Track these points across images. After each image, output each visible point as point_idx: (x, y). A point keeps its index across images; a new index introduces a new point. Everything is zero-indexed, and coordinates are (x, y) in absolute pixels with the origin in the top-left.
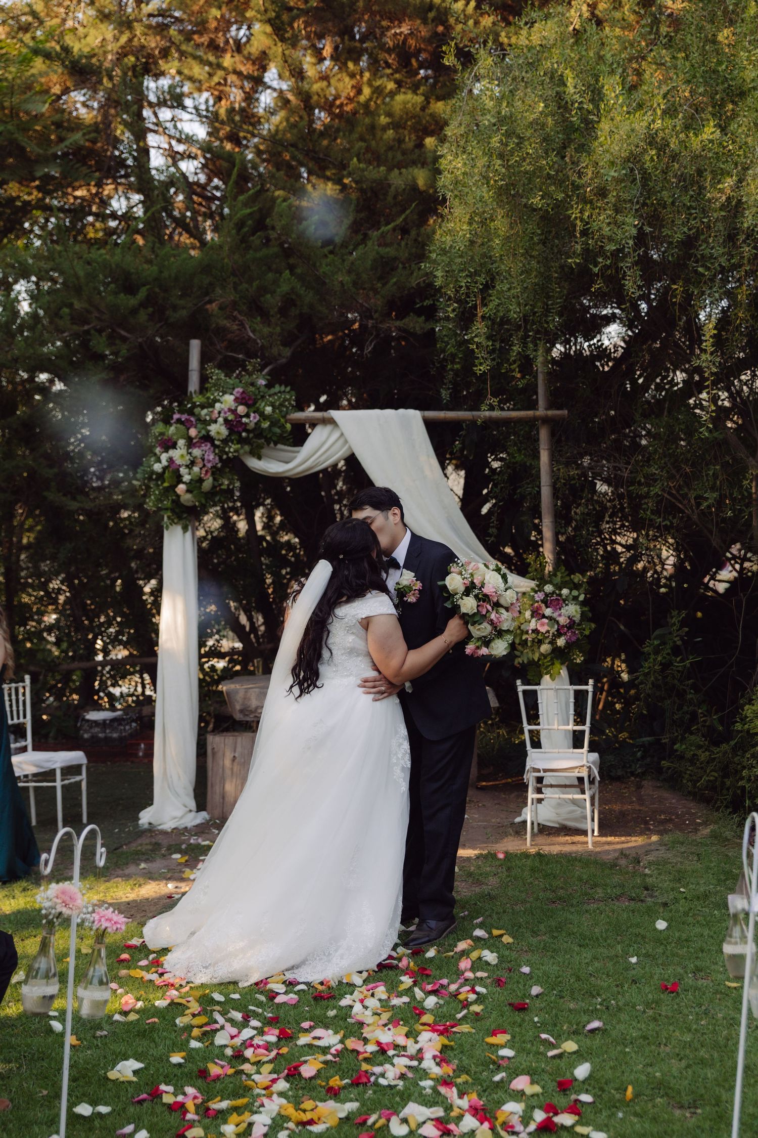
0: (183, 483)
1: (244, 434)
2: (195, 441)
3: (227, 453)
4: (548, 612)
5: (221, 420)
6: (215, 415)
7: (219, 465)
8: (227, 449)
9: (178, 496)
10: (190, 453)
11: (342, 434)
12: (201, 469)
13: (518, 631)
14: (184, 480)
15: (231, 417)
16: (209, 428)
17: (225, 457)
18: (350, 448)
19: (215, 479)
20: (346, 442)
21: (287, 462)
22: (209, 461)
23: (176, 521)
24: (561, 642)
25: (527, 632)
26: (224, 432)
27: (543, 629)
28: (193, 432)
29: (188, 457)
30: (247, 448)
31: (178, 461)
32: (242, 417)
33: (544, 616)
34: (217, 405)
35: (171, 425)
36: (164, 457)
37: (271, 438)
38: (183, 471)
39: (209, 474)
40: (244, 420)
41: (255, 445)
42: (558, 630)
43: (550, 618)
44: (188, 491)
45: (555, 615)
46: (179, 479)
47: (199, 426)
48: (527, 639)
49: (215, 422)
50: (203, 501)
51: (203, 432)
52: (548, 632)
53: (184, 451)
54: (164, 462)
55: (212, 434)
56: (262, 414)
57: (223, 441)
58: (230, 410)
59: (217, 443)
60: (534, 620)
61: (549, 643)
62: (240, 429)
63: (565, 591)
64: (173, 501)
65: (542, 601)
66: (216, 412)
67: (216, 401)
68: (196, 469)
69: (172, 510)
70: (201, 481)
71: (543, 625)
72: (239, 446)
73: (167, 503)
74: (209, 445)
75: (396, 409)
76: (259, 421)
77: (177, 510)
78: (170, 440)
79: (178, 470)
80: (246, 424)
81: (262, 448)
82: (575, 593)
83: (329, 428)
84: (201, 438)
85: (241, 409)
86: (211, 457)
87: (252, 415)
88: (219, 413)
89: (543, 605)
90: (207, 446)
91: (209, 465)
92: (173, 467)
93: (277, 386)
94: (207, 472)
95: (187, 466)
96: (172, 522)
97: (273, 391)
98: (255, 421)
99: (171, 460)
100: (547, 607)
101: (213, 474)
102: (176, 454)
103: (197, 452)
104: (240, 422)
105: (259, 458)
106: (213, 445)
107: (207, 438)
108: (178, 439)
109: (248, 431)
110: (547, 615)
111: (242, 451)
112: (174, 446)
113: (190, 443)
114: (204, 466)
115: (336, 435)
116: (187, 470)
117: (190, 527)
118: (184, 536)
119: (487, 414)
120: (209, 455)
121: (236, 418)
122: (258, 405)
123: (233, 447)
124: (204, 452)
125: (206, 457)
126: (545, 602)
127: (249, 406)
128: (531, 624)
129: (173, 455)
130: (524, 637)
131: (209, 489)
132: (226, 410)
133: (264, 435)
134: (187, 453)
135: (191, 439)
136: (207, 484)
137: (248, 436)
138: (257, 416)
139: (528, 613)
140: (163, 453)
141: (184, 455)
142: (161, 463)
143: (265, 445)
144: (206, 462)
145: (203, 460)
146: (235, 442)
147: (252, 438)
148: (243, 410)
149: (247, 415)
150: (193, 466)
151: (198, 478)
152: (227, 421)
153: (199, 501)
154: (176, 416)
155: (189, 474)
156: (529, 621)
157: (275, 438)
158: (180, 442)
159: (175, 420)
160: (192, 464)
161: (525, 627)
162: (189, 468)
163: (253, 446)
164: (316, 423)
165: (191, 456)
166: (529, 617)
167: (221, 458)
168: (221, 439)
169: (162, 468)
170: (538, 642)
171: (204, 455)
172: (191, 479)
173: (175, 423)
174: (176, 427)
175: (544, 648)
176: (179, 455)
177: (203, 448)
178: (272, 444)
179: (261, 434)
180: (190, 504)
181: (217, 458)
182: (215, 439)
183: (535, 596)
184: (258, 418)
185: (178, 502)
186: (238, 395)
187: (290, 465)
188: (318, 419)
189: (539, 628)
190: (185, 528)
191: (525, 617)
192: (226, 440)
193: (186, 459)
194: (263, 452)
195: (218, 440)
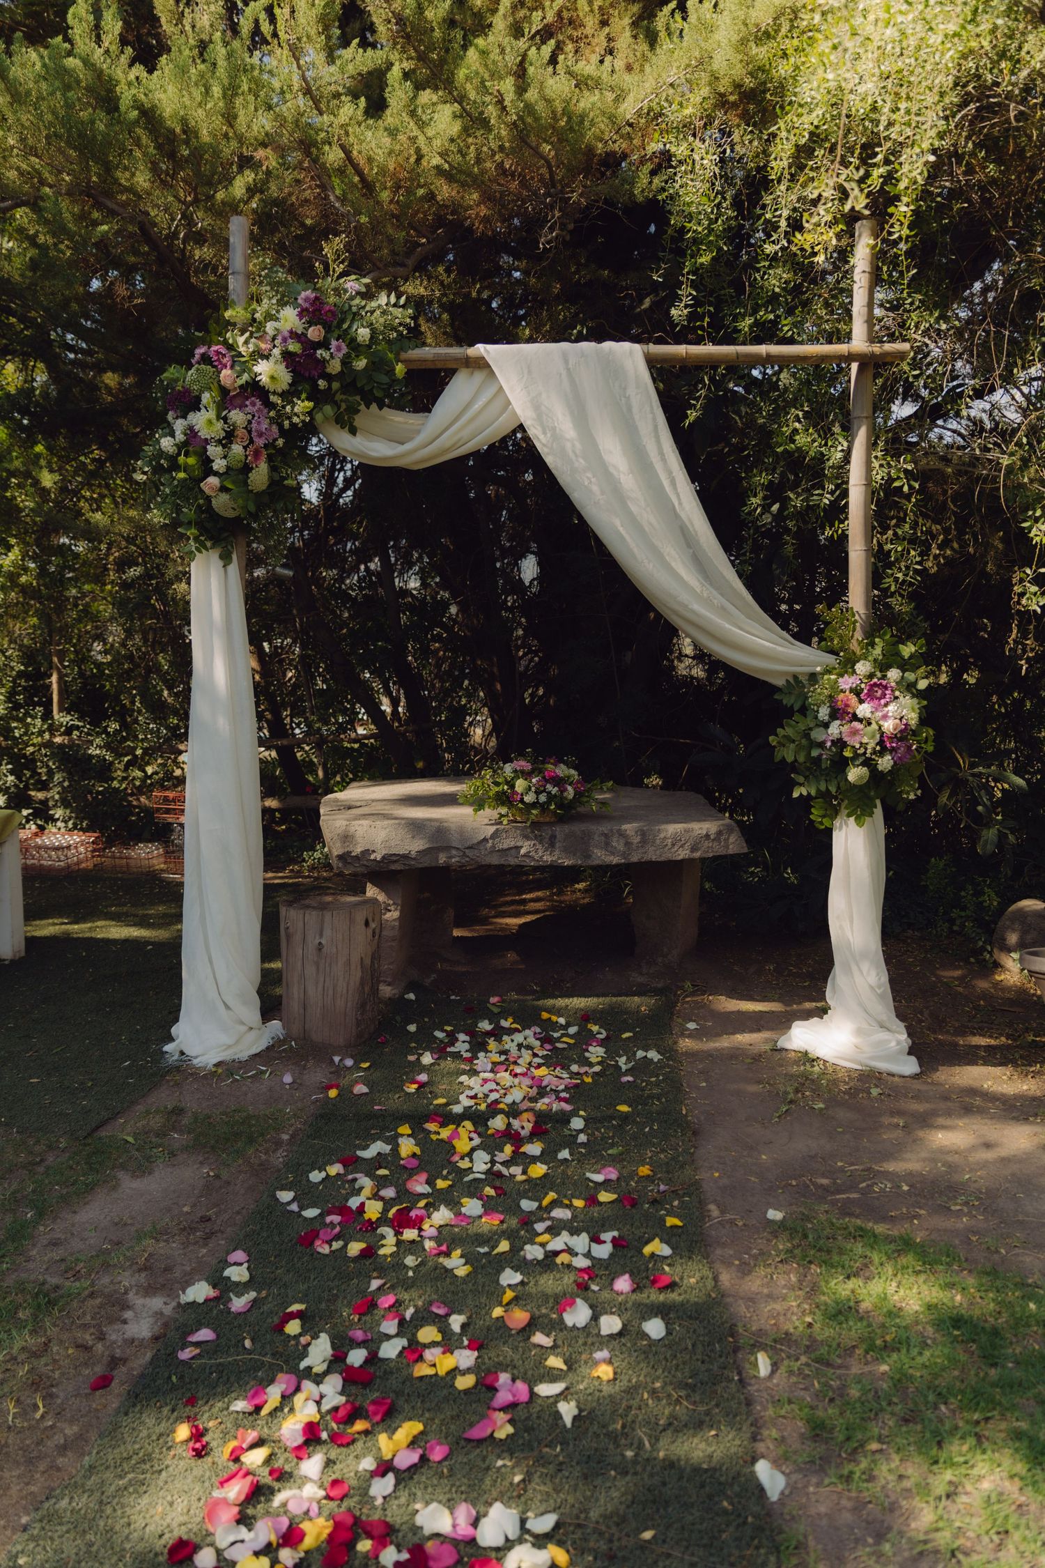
0: (216, 474)
1: (322, 384)
2: (232, 394)
3: (289, 417)
4: (863, 710)
5: (276, 352)
6: (266, 343)
7: (280, 442)
8: (290, 410)
9: (208, 499)
10: (225, 419)
11: (500, 390)
12: (245, 448)
13: (804, 741)
14: (215, 467)
15: (294, 347)
16: (256, 369)
17: (286, 423)
18: (515, 414)
19: (274, 469)
20: (507, 405)
21: (403, 444)
22: (260, 435)
23: (209, 544)
24: (885, 763)
25: (821, 745)
26: (285, 378)
27: (854, 741)
28: (227, 377)
29: (220, 424)
30: (329, 410)
31: (204, 434)
32: (315, 346)
33: (855, 718)
34: (271, 325)
35: (190, 366)
36: (179, 426)
37: (371, 390)
38: (213, 451)
39: (264, 457)
40: (320, 353)
41: (343, 405)
42: (881, 743)
43: (867, 722)
44: (223, 489)
45: (876, 716)
46: (206, 468)
47: (238, 365)
48: (820, 757)
49: (268, 357)
50: (253, 507)
51: (246, 377)
52: (863, 745)
53: (212, 414)
54: (180, 437)
55: (264, 379)
56: (353, 344)
57: (283, 395)
58: (293, 334)
59: (273, 398)
60: (836, 724)
61: (863, 764)
62: (314, 373)
63: (894, 674)
65: (851, 690)
66: (268, 338)
67: (268, 317)
68: (237, 449)
69: (200, 525)
70: (246, 469)
71: (853, 732)
72: (313, 404)
73: (188, 512)
74: (258, 403)
75: (600, 341)
76: (347, 356)
77: (209, 525)
78: (186, 392)
79: (205, 450)
80: (324, 362)
81: (357, 411)
82: (910, 676)
83: (479, 376)
84: (240, 388)
85: (315, 333)
86: (265, 425)
87: (334, 343)
88: (274, 339)
89: (854, 697)
90: (254, 405)
91: (260, 442)
92: (196, 443)
93: (383, 296)
94: (257, 453)
95: (219, 442)
96: (202, 546)
97: (374, 304)
98: (341, 355)
99: (191, 433)
100: (861, 702)
101: (270, 459)
102: (197, 419)
103: (237, 416)
104: (311, 356)
105: (353, 431)
106: (267, 404)
107: (254, 389)
108: (201, 392)
109: (329, 378)
110: (860, 715)
111: (319, 417)
112: (195, 405)
113: (226, 399)
114: (252, 442)
115: (488, 391)
116: (220, 449)
117: (234, 557)
118: (226, 571)
119: (763, 349)
120: (259, 423)
121: (304, 349)
122: (345, 326)
123: (302, 406)
124: (249, 417)
125: (254, 425)
126: (857, 692)
127: (328, 328)
128: (830, 731)
129: (194, 422)
130: (815, 753)
131: (264, 487)
132: (287, 334)
133: (359, 385)
134: (218, 417)
135: (224, 391)
136: (260, 476)
137: (330, 388)
138: (344, 346)
139: (824, 713)
140: (177, 418)
141: (214, 421)
142: (173, 436)
143: (362, 407)
144: (254, 434)
145: (250, 432)
146: (304, 396)
147: (336, 392)
148: (317, 333)
149: (325, 344)
150: (231, 443)
151: (240, 465)
152: (287, 356)
153: (244, 507)
154: (200, 351)
155: (225, 457)
156: (826, 726)
157: (378, 394)
158: (206, 397)
159: (197, 357)
160: (229, 438)
161: (818, 735)
162: (224, 446)
163: (339, 408)
164: (454, 366)
165: (226, 422)
166: (826, 718)
167: (281, 426)
168: (280, 391)
169: (176, 445)
170: (841, 764)
171: (250, 422)
172: (228, 468)
173: (199, 363)
174: (198, 370)
175: (855, 774)
176: (204, 421)
177: (248, 409)
178: (374, 406)
179: (354, 381)
180: (230, 514)
181: (275, 428)
182: (268, 391)
183: (836, 682)
184: (345, 350)
185: (207, 509)
186: (306, 305)
187: (408, 446)
188: (456, 360)
189: (845, 739)
190: (226, 558)
191: (816, 717)
192: (288, 391)
193: (218, 429)
194: (358, 421)
195: (274, 393)
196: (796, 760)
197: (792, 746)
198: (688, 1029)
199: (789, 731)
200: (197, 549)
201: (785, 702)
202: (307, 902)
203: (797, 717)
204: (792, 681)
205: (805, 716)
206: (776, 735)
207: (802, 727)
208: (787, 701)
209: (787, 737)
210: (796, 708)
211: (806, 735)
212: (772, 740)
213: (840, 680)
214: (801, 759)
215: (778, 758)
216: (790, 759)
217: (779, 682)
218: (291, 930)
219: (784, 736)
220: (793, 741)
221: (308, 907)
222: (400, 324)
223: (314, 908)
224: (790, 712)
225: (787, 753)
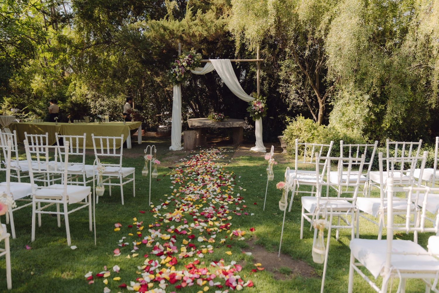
3: (187, 69)
4: (257, 105)
6: (184, 60)
7: (185, 72)
9: (176, 79)
11: (212, 65)
15: (188, 61)
18: (214, 68)
24: (260, 112)
26: (186, 65)
28: (179, 64)
30: (191, 68)
35: (174, 63)
36: (173, 70)
38: (177, 73)
42: (259, 109)
44: (179, 78)
45: (259, 106)
46: (176, 75)
49: (184, 62)
50: (182, 80)
51: (182, 64)
52: (257, 110)
55: (184, 65)
56: (194, 60)
57: (186, 67)
58: (188, 59)
62: (190, 64)
63: (261, 101)
67: (184, 57)
68: (180, 73)
69: (175, 82)
70: (181, 75)
73: (174, 80)
76: (194, 62)
81: (195, 68)
82: (263, 101)
83: (210, 63)
84: (181, 66)
85: (190, 59)
86: (184, 70)
94: (182, 73)
96: (175, 85)
97: (197, 55)
99: (175, 71)
101: (184, 74)
103: (180, 69)
105: (194, 70)
107: (183, 66)
109: (192, 64)
112: (175, 67)
113: (179, 67)
118: (178, 87)
122: (194, 58)
126: (257, 103)
127: (192, 58)
130: (252, 111)
132: (186, 59)
134: (178, 69)
135: (179, 66)
136: (183, 76)
137: (192, 66)
139: (253, 106)
144: (182, 71)
146: (188, 67)
149: (191, 61)
157: (197, 66)
158: (177, 67)
161: (252, 109)
163: (193, 68)
164: (207, 62)
169: (173, 72)
172: (179, 75)
173: (176, 62)
175: (256, 113)
176: (176, 70)
177: (182, 68)
179: (194, 65)
180: (179, 81)
183: (254, 102)
186: (189, 56)
187: (201, 72)
189: (255, 109)
193: (178, 71)
199: (249, 108)
203: (250, 106)
208: (249, 104)
212: (247, 109)
217: (248, 102)
218: (185, 134)
225: (249, 111)
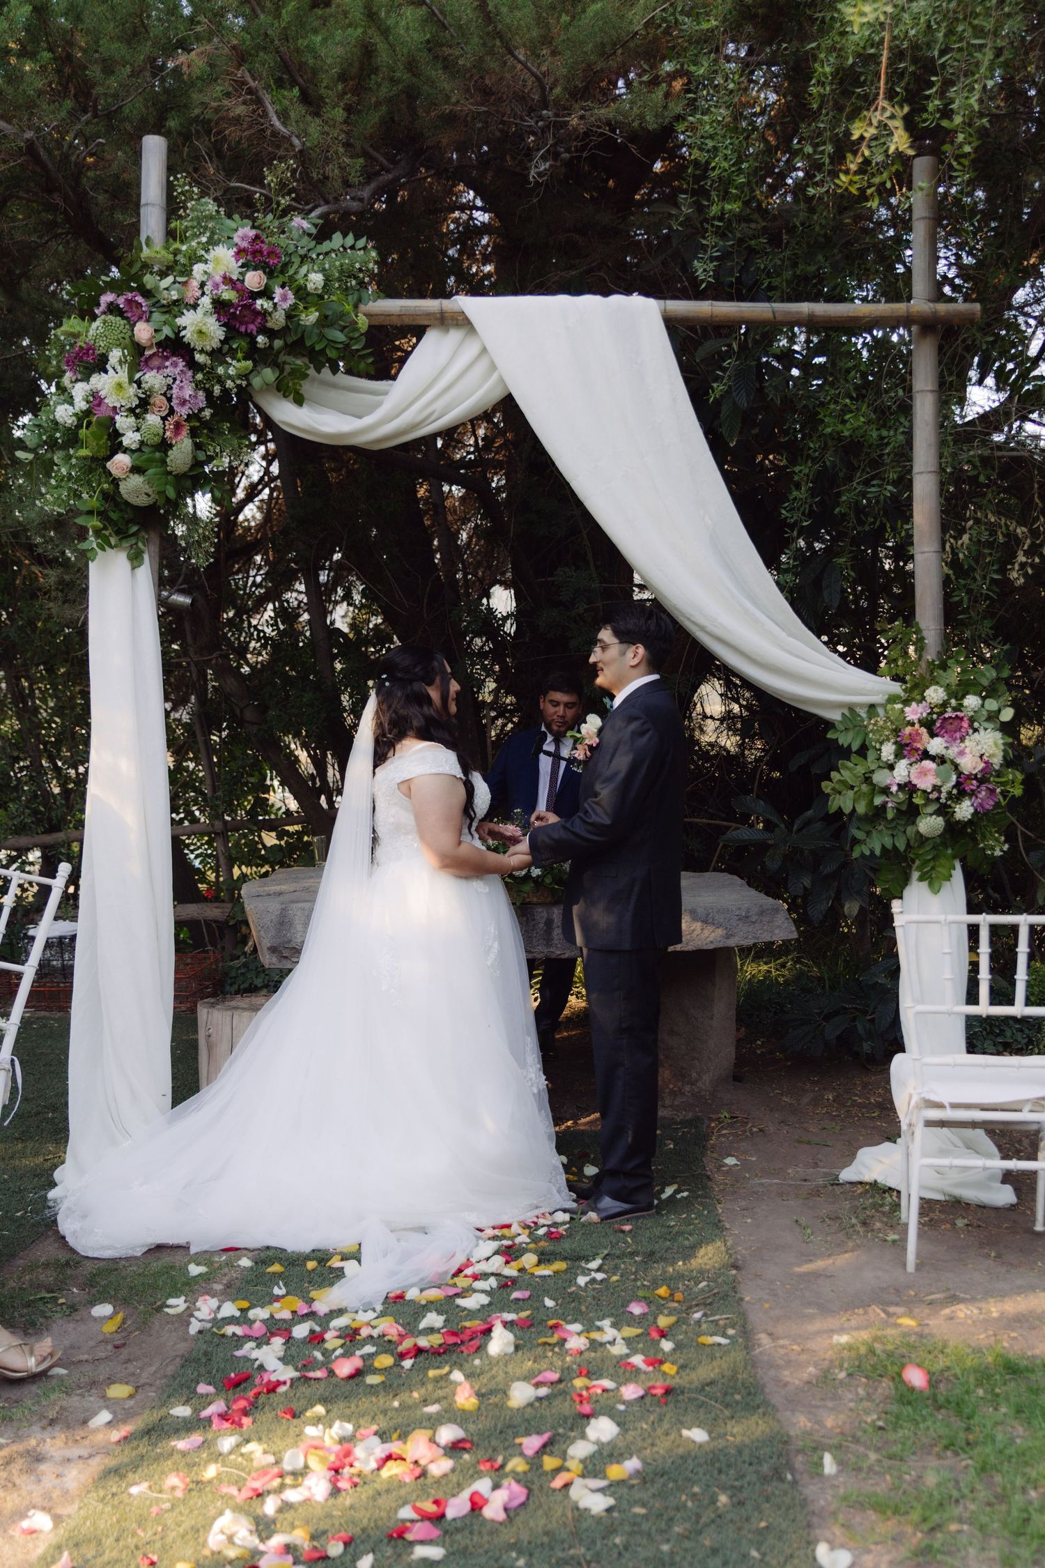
0: (126, 450)
1: (261, 339)
2: (148, 353)
3: (220, 381)
4: (936, 745)
5: (206, 302)
6: (193, 290)
7: (207, 413)
8: (221, 370)
9: (115, 482)
10: (139, 383)
11: (484, 350)
12: (164, 419)
13: (864, 788)
14: (126, 441)
15: (228, 295)
16: (180, 321)
17: (217, 390)
18: (501, 380)
19: (198, 447)
20: (493, 367)
21: (360, 417)
22: (183, 403)
23: (113, 541)
24: (964, 810)
25: (886, 791)
26: (216, 331)
27: (925, 783)
28: (143, 332)
29: (132, 390)
30: (269, 374)
31: (111, 401)
32: (255, 296)
33: (926, 755)
34: (198, 268)
35: (94, 318)
36: (80, 391)
37: (323, 351)
38: (123, 422)
39: (185, 432)
40: (260, 303)
41: (288, 368)
42: (958, 785)
43: (941, 760)
44: (136, 470)
45: (951, 753)
46: (115, 444)
47: (157, 316)
48: (884, 805)
49: (195, 307)
50: (171, 493)
51: (167, 331)
52: (936, 788)
53: (123, 375)
54: (80, 404)
55: (188, 335)
56: (301, 293)
57: (213, 354)
58: (227, 280)
59: (200, 358)
60: (903, 763)
61: (938, 813)
62: (252, 328)
63: (971, 701)
64: (106, 496)
65: (922, 723)
66: (195, 284)
67: (195, 259)
68: (153, 419)
69: (102, 514)
70: (164, 446)
71: (923, 773)
72: (249, 364)
73: (90, 500)
74: (181, 363)
75: (606, 293)
76: (294, 307)
77: (114, 516)
78: (89, 349)
79: (112, 421)
80: (264, 314)
81: (305, 376)
82: (992, 705)
83: (455, 335)
84: (159, 344)
85: (254, 280)
86: (188, 392)
87: (278, 292)
88: (203, 285)
89: (923, 731)
90: (176, 366)
91: (183, 412)
92: (101, 413)
93: (337, 237)
94: (178, 426)
95: (131, 411)
96: (105, 544)
97: (326, 246)
98: (286, 306)
99: (95, 399)
100: (933, 735)
101: (194, 433)
102: (102, 383)
103: (153, 379)
104: (249, 307)
105: (299, 401)
106: (193, 365)
107: (175, 346)
108: (109, 349)
109: (271, 334)
110: (932, 752)
111: (257, 382)
112: (101, 365)
113: (138, 357)
114: (172, 411)
115: (471, 350)
116: (132, 420)
117: (146, 557)
118: (133, 575)
119: (805, 308)
120: (181, 388)
121: (241, 298)
122: (291, 272)
123: (235, 366)
124: (170, 380)
125: (175, 391)
126: (928, 724)
127: (270, 274)
128: (895, 772)
129: (99, 387)
130: (878, 801)
131: (185, 468)
132: (218, 279)
133: (308, 344)
134: (131, 380)
135: (138, 349)
136: (182, 451)
137: (271, 347)
138: (291, 295)
139: (888, 751)
140: (77, 381)
141: (126, 385)
142: (71, 403)
143: (312, 372)
144: (174, 403)
145: (169, 400)
146: (240, 355)
147: (279, 352)
148: (257, 279)
149: (266, 293)
150: (146, 411)
151: (157, 440)
152: (220, 306)
153: (162, 493)
154: (107, 298)
155: (138, 430)
156: (891, 767)
157: (332, 354)
158: (115, 355)
159: (103, 307)
160: (142, 406)
161: (881, 778)
162: (137, 417)
163: (282, 371)
164: (426, 323)
165: (139, 387)
166: (892, 757)
167: (209, 394)
168: (209, 348)
169: (76, 415)
170: (911, 813)
171: (170, 387)
172: (142, 443)
173: (104, 313)
174: (105, 322)
175: (930, 824)
176: (111, 385)
177: (167, 371)
178: (326, 371)
179: (301, 341)
180: (142, 501)
181: (201, 394)
182: (194, 349)
183: (902, 711)
184: (291, 299)
185: (112, 497)
186: (245, 244)
187: (368, 420)
188: (429, 315)
189: (915, 781)
190: (135, 559)
191: (879, 759)
192: (220, 350)
193: (130, 395)
194: (306, 388)
195: (202, 351)
196: (854, 810)
197: (851, 793)
198: (726, 1165)
199: (846, 775)
200: (98, 545)
201: (841, 741)
202: (233, 1003)
203: (854, 757)
204: (846, 712)
205: (865, 757)
206: (830, 780)
207: (860, 770)
208: (844, 740)
209: (843, 782)
210: (855, 747)
211: (867, 779)
212: (826, 787)
213: (907, 709)
214: (861, 809)
215: (833, 808)
216: (847, 810)
217: (835, 716)
218: (213, 1039)
219: (840, 781)
220: (852, 788)
221: (236, 1008)
222: (360, 270)
223: (244, 1009)
224: (846, 753)
225: (844, 802)
